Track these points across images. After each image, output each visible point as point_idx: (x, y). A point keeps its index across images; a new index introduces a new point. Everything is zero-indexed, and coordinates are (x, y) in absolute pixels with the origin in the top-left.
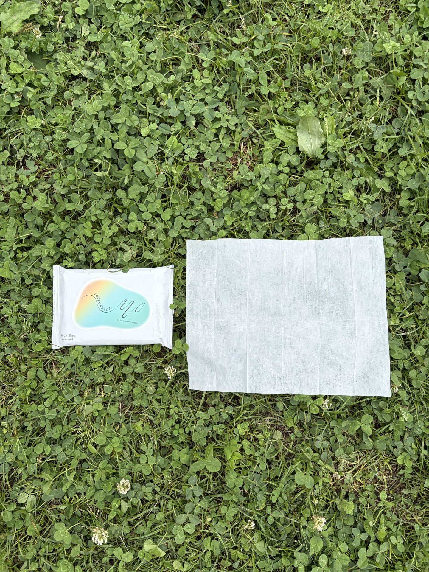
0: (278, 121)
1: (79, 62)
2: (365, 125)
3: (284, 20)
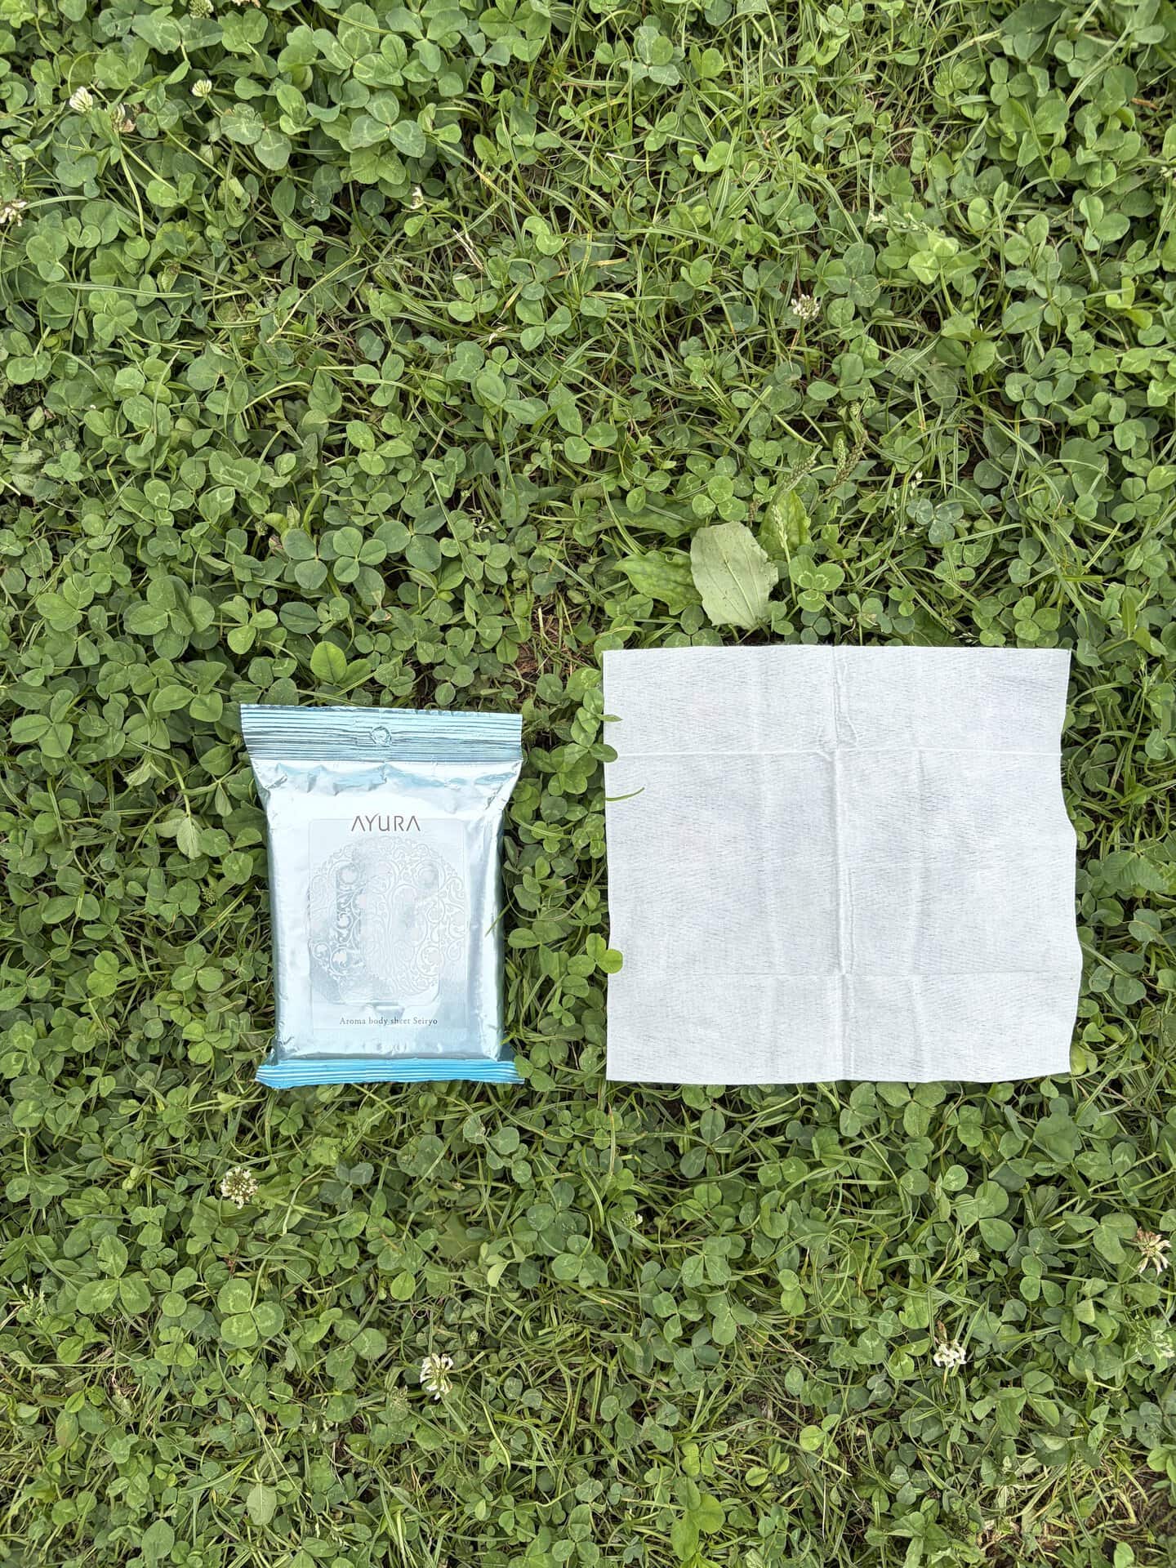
0: (632, 530)
2: (899, 502)
3: (592, 206)
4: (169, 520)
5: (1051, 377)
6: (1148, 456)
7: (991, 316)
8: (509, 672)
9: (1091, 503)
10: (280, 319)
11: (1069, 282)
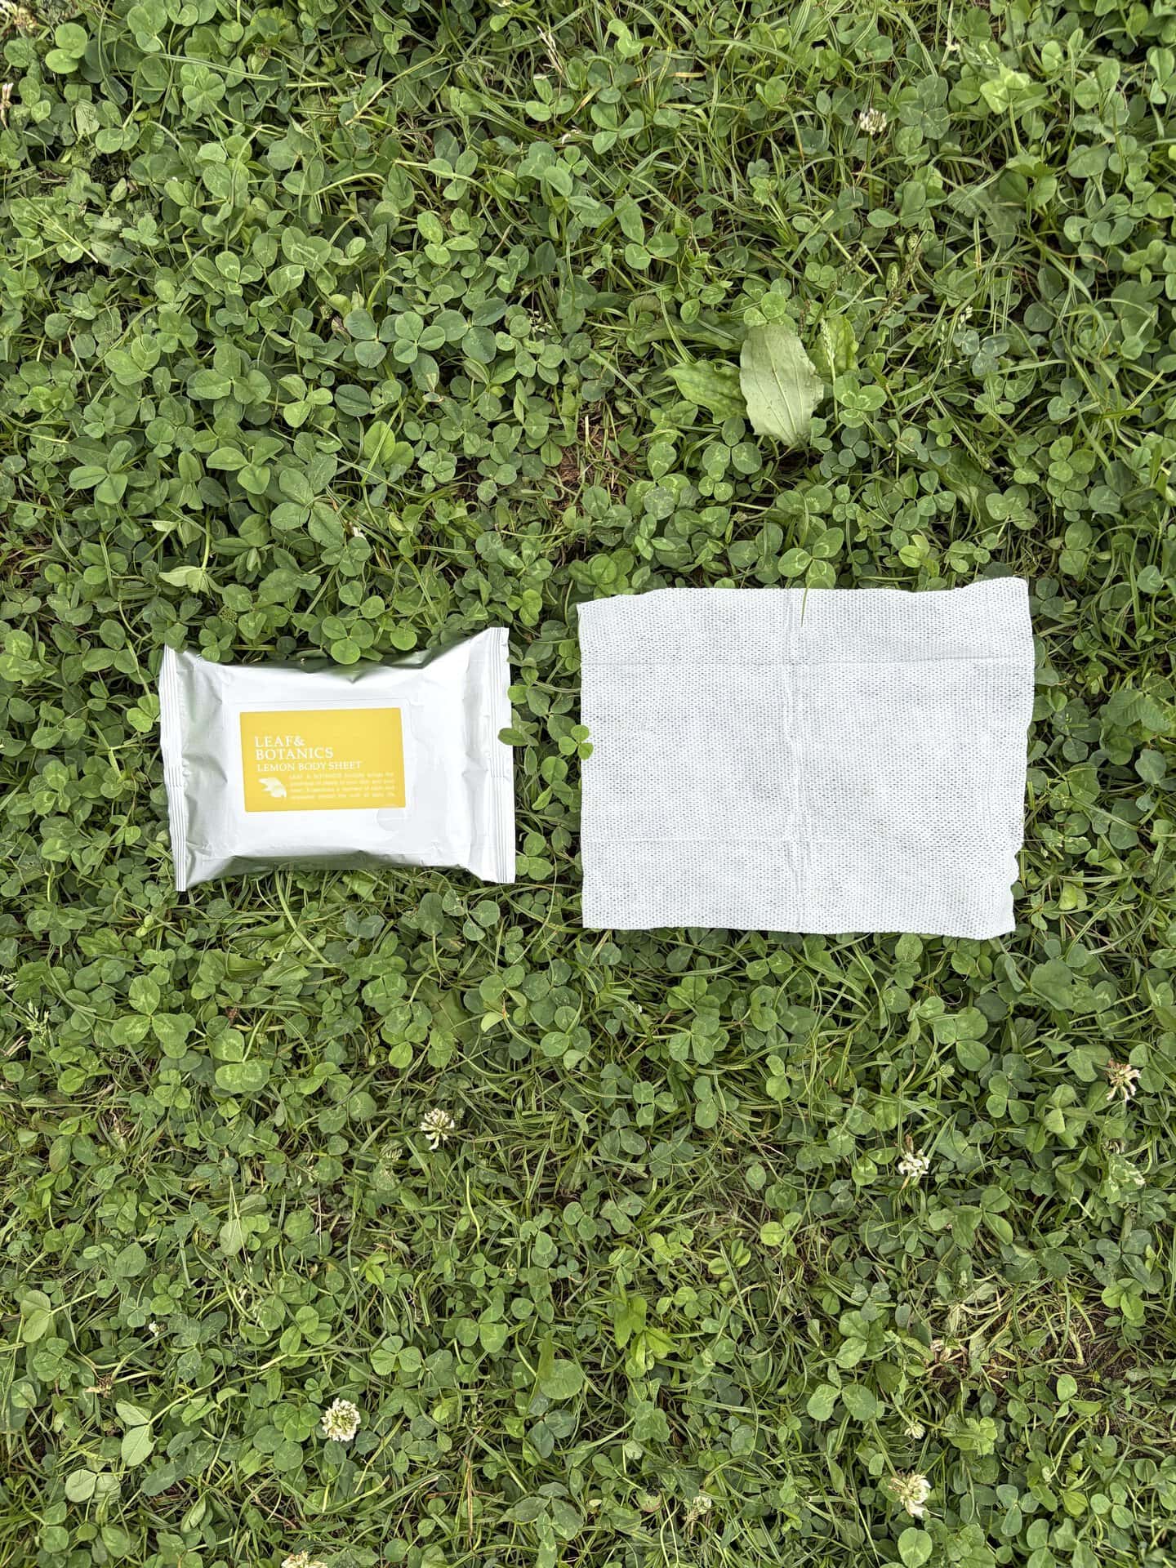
0: (685, 342)
1: (80, 220)
2: (946, 334)
3: (676, 25)
4: (239, 292)
5: (1111, 219)
7: (1059, 160)
8: (551, 478)
9: (1137, 345)
10: (360, 106)
11: (1135, 133)
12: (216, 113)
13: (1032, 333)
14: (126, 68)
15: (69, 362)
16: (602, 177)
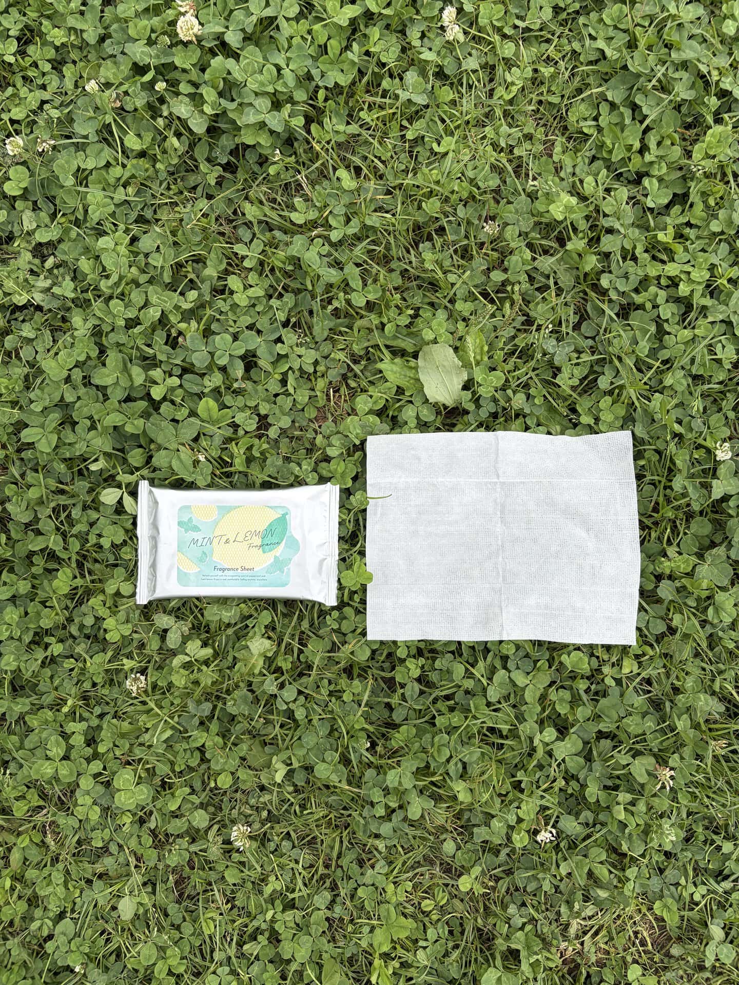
0: (387, 347)
1: (26, 280)
2: (538, 340)
3: (375, 167)
4: (123, 323)
5: (626, 276)
6: (678, 323)
7: (594, 241)
8: (311, 424)
9: (645, 347)
10: (195, 216)
11: (638, 226)
12: (107, 218)
13: (587, 338)
14: (53, 194)
15: (18, 363)
16: (336, 254)
